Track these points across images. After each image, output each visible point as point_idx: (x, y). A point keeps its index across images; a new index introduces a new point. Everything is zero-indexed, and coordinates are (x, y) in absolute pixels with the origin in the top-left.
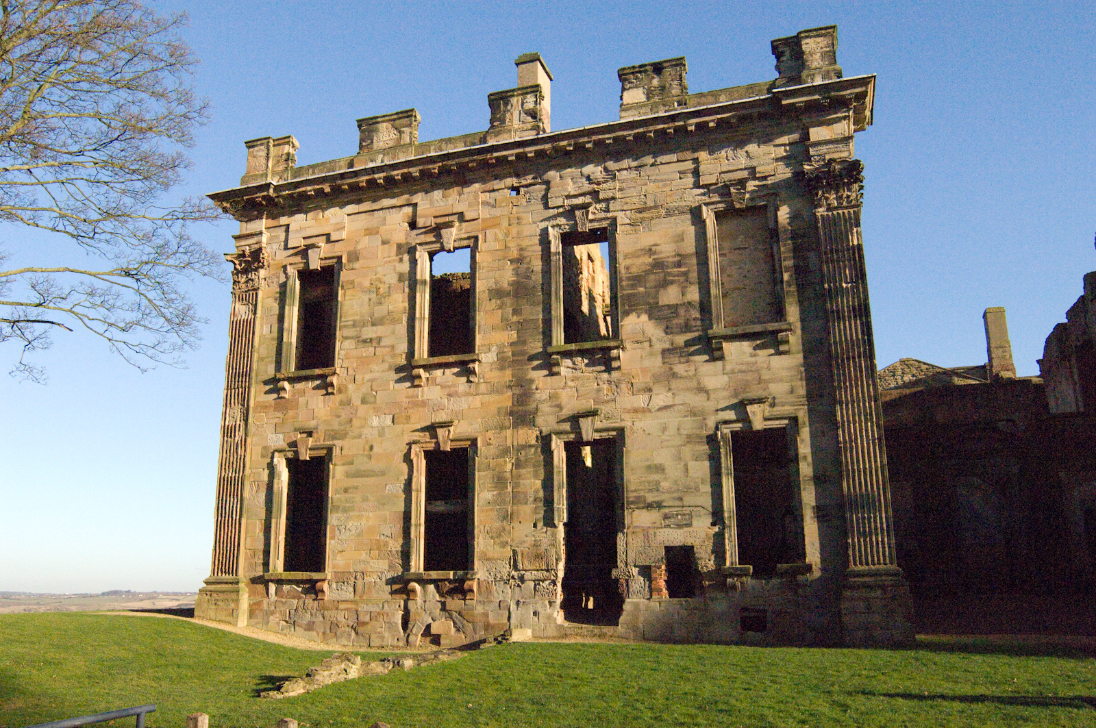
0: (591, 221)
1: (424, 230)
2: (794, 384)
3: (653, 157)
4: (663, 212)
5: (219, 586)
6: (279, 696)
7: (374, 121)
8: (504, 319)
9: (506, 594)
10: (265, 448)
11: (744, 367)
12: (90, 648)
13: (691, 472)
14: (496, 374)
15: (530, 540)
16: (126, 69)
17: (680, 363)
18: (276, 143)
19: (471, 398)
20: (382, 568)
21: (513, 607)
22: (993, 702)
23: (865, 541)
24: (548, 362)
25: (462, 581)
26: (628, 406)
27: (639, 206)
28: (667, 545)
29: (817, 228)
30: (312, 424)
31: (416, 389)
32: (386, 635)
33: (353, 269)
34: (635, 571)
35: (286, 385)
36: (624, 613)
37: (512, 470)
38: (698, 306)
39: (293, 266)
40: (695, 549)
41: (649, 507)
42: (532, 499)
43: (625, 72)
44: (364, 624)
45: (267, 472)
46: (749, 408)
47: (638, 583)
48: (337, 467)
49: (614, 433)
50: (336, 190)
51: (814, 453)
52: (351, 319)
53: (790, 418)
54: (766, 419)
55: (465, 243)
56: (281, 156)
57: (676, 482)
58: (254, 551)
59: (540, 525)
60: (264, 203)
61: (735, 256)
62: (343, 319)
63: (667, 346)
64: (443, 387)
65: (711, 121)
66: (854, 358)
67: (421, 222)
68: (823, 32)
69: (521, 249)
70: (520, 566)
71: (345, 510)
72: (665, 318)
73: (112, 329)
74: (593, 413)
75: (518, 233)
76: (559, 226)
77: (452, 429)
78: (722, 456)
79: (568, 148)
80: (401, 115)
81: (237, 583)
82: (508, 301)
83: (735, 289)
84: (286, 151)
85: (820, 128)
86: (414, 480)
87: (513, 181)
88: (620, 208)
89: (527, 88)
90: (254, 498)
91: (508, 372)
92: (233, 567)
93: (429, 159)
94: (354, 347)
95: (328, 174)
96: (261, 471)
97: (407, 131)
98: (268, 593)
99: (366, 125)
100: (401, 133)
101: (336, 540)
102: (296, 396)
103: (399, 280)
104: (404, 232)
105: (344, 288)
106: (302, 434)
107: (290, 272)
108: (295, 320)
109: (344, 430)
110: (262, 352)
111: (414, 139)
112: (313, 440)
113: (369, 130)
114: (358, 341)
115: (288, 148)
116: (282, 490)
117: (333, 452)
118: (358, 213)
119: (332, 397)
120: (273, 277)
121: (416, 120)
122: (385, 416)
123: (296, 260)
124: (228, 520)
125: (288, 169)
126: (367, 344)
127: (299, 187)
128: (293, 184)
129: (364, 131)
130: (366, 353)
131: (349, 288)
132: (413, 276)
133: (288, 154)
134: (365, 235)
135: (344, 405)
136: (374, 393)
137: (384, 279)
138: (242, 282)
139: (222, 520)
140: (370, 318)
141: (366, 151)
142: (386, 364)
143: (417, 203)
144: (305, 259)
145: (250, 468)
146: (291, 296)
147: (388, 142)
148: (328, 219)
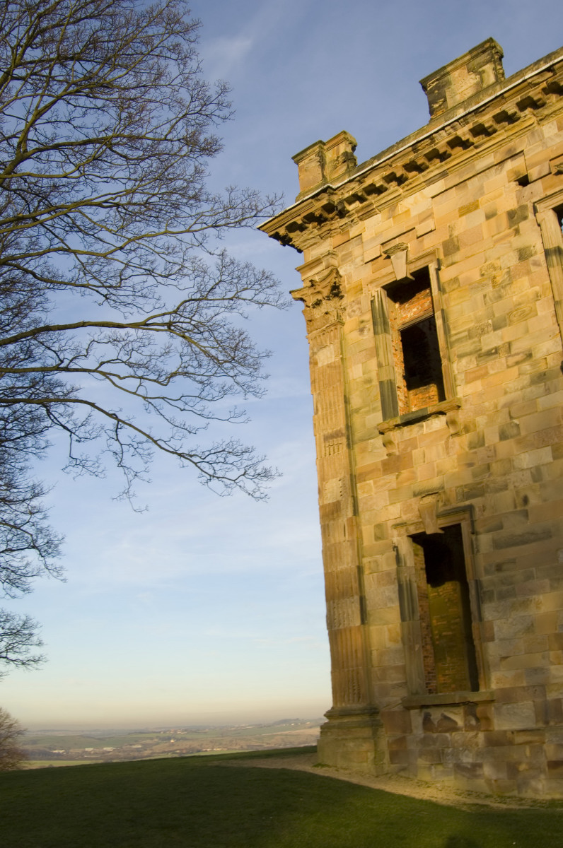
1: (540, 182)
5: (346, 719)
7: (442, 73)
10: (379, 526)
18: (328, 147)
30: (435, 482)
33: (453, 263)
35: (393, 436)
39: (375, 284)
44: (558, 763)
48: (480, 537)
52: (464, 329)
56: (337, 160)
58: (385, 669)
67: (534, 173)
80: (475, 53)
84: (342, 152)
90: (374, 595)
92: (359, 693)
93: (525, 83)
94: (473, 366)
95: (397, 152)
96: (379, 557)
97: (488, 68)
98: (411, 725)
99: (433, 83)
100: (481, 74)
101: (497, 641)
102: (409, 450)
103: (520, 259)
104: (514, 195)
105: (447, 291)
106: (424, 499)
107: (373, 292)
108: (390, 351)
109: (481, 483)
110: (356, 401)
111: (500, 76)
112: (441, 504)
113: (437, 87)
114: (480, 356)
115: (343, 148)
116: (410, 580)
117: (471, 516)
118: (446, 190)
119: (457, 439)
120: (353, 304)
121: (497, 52)
122: (539, 450)
123: (377, 275)
124: (345, 630)
125: (348, 171)
126: (494, 356)
127: (364, 182)
128: (356, 179)
129: (432, 91)
130: (493, 369)
131: (454, 290)
132: (539, 248)
133: (346, 154)
134: (460, 216)
135: (475, 448)
136: (516, 421)
137: (498, 263)
138: (316, 319)
139: (338, 630)
140: (490, 321)
141: (440, 113)
142: (524, 377)
143: (523, 151)
144: (389, 269)
145: (363, 557)
146: (380, 322)
147: (465, 92)
148: (408, 212)
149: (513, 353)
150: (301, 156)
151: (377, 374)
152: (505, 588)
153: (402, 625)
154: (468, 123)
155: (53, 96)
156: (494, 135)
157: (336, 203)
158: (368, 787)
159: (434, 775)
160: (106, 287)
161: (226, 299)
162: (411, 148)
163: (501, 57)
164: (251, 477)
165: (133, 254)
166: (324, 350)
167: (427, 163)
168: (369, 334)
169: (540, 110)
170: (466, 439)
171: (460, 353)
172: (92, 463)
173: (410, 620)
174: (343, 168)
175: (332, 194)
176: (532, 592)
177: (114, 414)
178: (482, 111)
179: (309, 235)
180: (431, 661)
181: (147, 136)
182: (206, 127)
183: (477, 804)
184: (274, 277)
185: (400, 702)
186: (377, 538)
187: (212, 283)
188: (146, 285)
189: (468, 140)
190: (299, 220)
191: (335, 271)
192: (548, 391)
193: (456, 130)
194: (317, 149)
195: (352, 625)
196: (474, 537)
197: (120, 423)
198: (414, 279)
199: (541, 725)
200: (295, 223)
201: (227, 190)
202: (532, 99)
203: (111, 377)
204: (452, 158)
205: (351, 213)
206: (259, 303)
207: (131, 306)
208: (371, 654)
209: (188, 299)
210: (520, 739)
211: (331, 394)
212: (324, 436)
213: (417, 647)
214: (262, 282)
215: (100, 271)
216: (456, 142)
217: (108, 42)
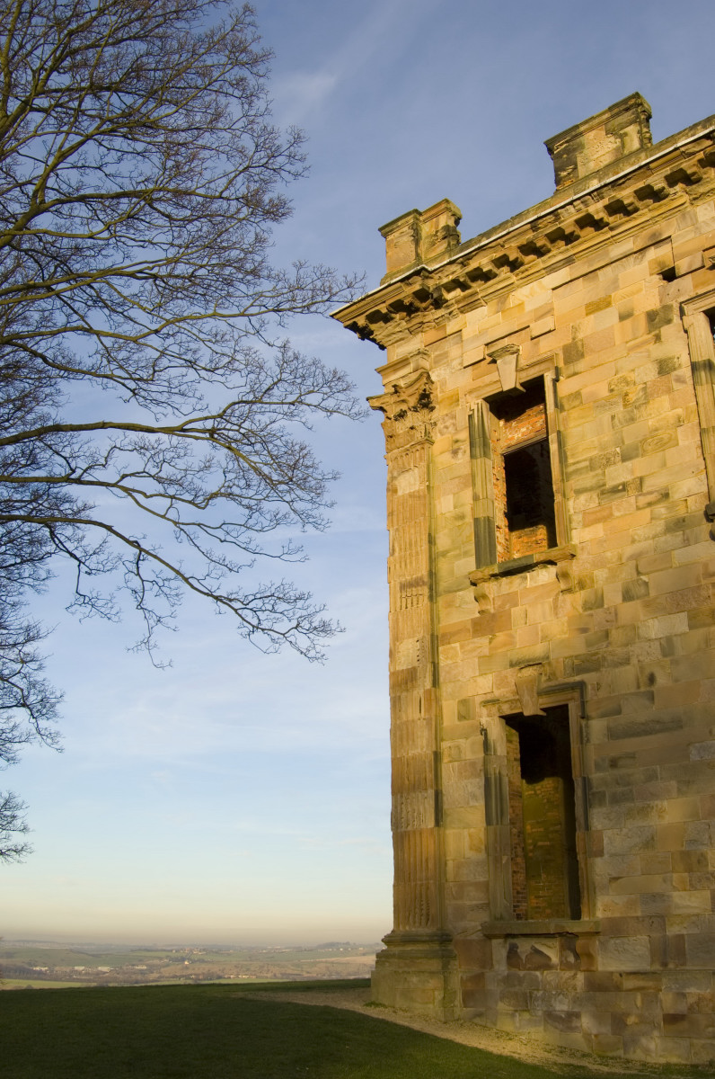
5: (409, 947)
7: (574, 133)
10: (464, 702)
18: (425, 216)
20: (699, 906)
30: (538, 650)
33: (575, 374)
35: (488, 588)
39: (477, 394)
48: (591, 722)
52: (584, 457)
56: (436, 235)
58: (463, 886)
67: (683, 265)
71: (616, 800)
80: (616, 110)
84: (442, 225)
90: (454, 790)
92: (428, 915)
93: (678, 152)
94: (594, 504)
95: (511, 229)
96: (462, 741)
97: (632, 130)
98: (492, 959)
99: (561, 145)
100: (622, 137)
101: (606, 856)
102: (507, 607)
103: (659, 373)
104: (656, 291)
105: (566, 407)
106: (523, 670)
107: (472, 404)
108: (490, 480)
109: (597, 653)
110: (443, 542)
111: (646, 141)
112: (544, 678)
113: (567, 151)
114: (602, 493)
115: (444, 220)
116: (500, 773)
117: (582, 695)
118: (571, 281)
119: (568, 597)
120: (446, 418)
121: (644, 111)
122: (672, 616)
123: (479, 383)
124: (414, 832)
125: (449, 250)
126: (620, 494)
127: (469, 264)
128: (459, 261)
129: (560, 155)
130: (619, 511)
131: (574, 407)
132: (685, 360)
133: (447, 228)
134: (587, 315)
135: (591, 609)
136: (644, 578)
137: (632, 376)
138: (399, 435)
139: (405, 832)
140: (618, 450)
141: (568, 183)
142: (658, 522)
143: (670, 237)
144: (494, 377)
145: (442, 740)
146: (479, 442)
147: (602, 159)
148: (521, 305)
149: (644, 491)
150: (391, 228)
151: (472, 509)
152: (620, 789)
153: (486, 830)
154: (603, 198)
155: (82, 135)
156: (634, 215)
157: (431, 289)
158: (433, 1035)
159: (518, 1025)
160: (134, 380)
161: (286, 404)
162: (529, 225)
163: (649, 117)
164: (305, 632)
165: (171, 340)
166: (407, 475)
167: (549, 245)
168: (464, 457)
169: (694, 186)
170: (580, 597)
171: (578, 487)
172: (105, 601)
173: (497, 824)
174: (442, 246)
175: (427, 277)
176: (655, 796)
177: (136, 542)
178: (621, 184)
179: (395, 327)
180: (521, 877)
181: (198, 191)
182: (273, 185)
183: (572, 1065)
184: (348, 379)
185: (480, 928)
186: (461, 717)
187: (269, 382)
188: (185, 379)
189: (602, 219)
190: (383, 309)
191: (425, 375)
192: (687, 542)
193: (587, 206)
194: (410, 219)
195: (423, 826)
196: (583, 722)
197: (143, 553)
198: (524, 391)
199: (657, 967)
200: (378, 311)
201: (295, 265)
202: (686, 172)
203: (135, 494)
204: (580, 240)
205: (449, 303)
206: (326, 410)
207: (165, 405)
208: (446, 864)
209: (237, 400)
210: (629, 983)
211: (412, 531)
212: (401, 583)
213: (505, 859)
214: (333, 384)
215: (128, 359)
216: (588, 221)
217: (155, 70)
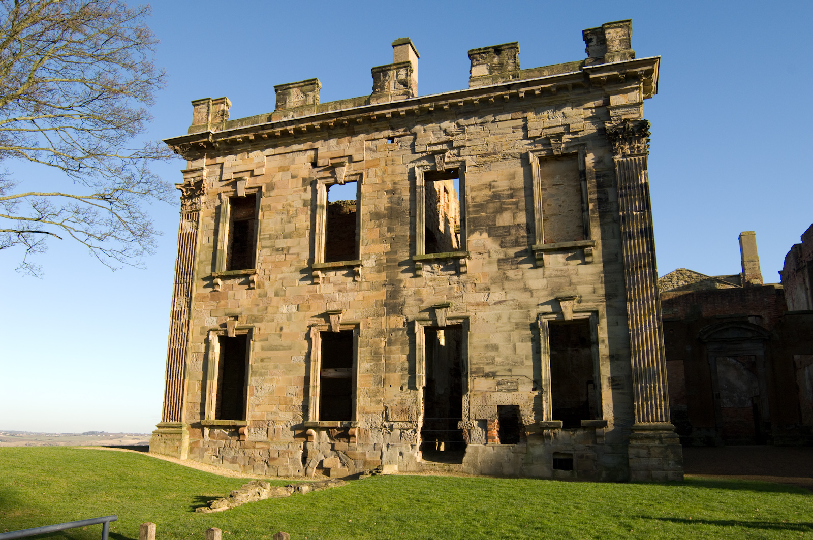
0: (447, 163)
1: (322, 168)
2: (595, 286)
3: (494, 116)
4: (500, 157)
5: (167, 429)
6: (209, 511)
7: (287, 87)
8: (381, 235)
9: (379, 438)
10: (203, 328)
11: (559, 273)
12: (71, 473)
13: (518, 351)
14: (374, 275)
15: (398, 399)
16: (105, 47)
17: (511, 269)
18: (214, 102)
19: (355, 293)
20: (288, 418)
21: (384, 448)
22: (740, 525)
23: (647, 404)
24: (413, 268)
25: (347, 429)
26: (472, 301)
27: (482, 152)
28: (500, 404)
29: (615, 171)
30: (237, 311)
31: (315, 286)
32: (290, 467)
33: (270, 196)
34: (475, 423)
35: (219, 281)
36: (467, 454)
37: (385, 347)
38: (525, 227)
39: (226, 194)
40: (520, 408)
41: (486, 376)
42: (399, 369)
43: (473, 52)
44: (274, 459)
45: (204, 345)
46: (562, 304)
47: (477, 432)
48: (256, 343)
49: (461, 321)
50: (259, 138)
51: (609, 338)
52: (268, 233)
53: (592, 312)
54: (575, 312)
55: (353, 178)
56: (218, 112)
57: (507, 358)
58: (194, 404)
59: (405, 388)
60: (205, 147)
61: (553, 191)
62: (262, 233)
63: (502, 256)
64: (335, 285)
65: (537, 89)
66: (641, 267)
67: (320, 162)
68: (621, 24)
69: (394, 183)
70: (390, 418)
71: (261, 375)
72: (500, 236)
73: (91, 239)
74: (446, 306)
75: (393, 171)
76: (422, 166)
77: (341, 315)
78: (542, 339)
79: (430, 109)
80: (307, 83)
81: (181, 427)
82: (384, 221)
83: (553, 215)
84: (221, 109)
85: (618, 96)
86: (313, 353)
87: (389, 133)
88: (468, 153)
89: (400, 64)
90: (194, 364)
91: (384, 274)
92: (178, 416)
94: (269, 254)
96: (200, 344)
97: (312, 94)
98: (204, 435)
99: (281, 90)
100: (307, 96)
101: (254, 397)
102: (227, 290)
103: (304, 205)
104: (308, 170)
105: (263, 210)
106: (230, 318)
107: (224, 197)
108: (226, 234)
110: (202, 257)
111: (316, 101)
112: (238, 322)
113: (283, 94)
114: (273, 250)
115: (223, 106)
117: (252, 332)
118: (274, 155)
119: (253, 290)
120: (211, 201)
121: (318, 87)
122: (292, 305)
123: (228, 190)
124: (175, 381)
125: (223, 122)
126: (280, 252)
128: (227, 133)
129: (280, 94)
130: (279, 259)
131: (267, 211)
132: (314, 202)
133: (224, 110)
134: (279, 171)
135: (261, 297)
136: (284, 288)
137: (292, 204)
139: (171, 380)
140: (282, 233)
141: (280, 110)
142: (293, 267)
143: (318, 148)
144: (235, 188)
145: (192, 343)
146: (224, 216)
147: (297, 103)
148: (252, 159)
149: (290, 252)
150: (199, 103)
154: (293, 125)
156: (305, 135)
157: (212, 142)
166: (189, 223)
170: (258, 291)
171: (263, 245)
173: (212, 380)
174: (220, 119)
175: (211, 136)
176: (276, 374)
178: (302, 121)
186: (201, 334)
191: (204, 180)
193: (286, 126)
194: (207, 101)
195: (179, 378)
196: (252, 342)
198: (247, 198)
199: (269, 440)
210: (257, 446)
